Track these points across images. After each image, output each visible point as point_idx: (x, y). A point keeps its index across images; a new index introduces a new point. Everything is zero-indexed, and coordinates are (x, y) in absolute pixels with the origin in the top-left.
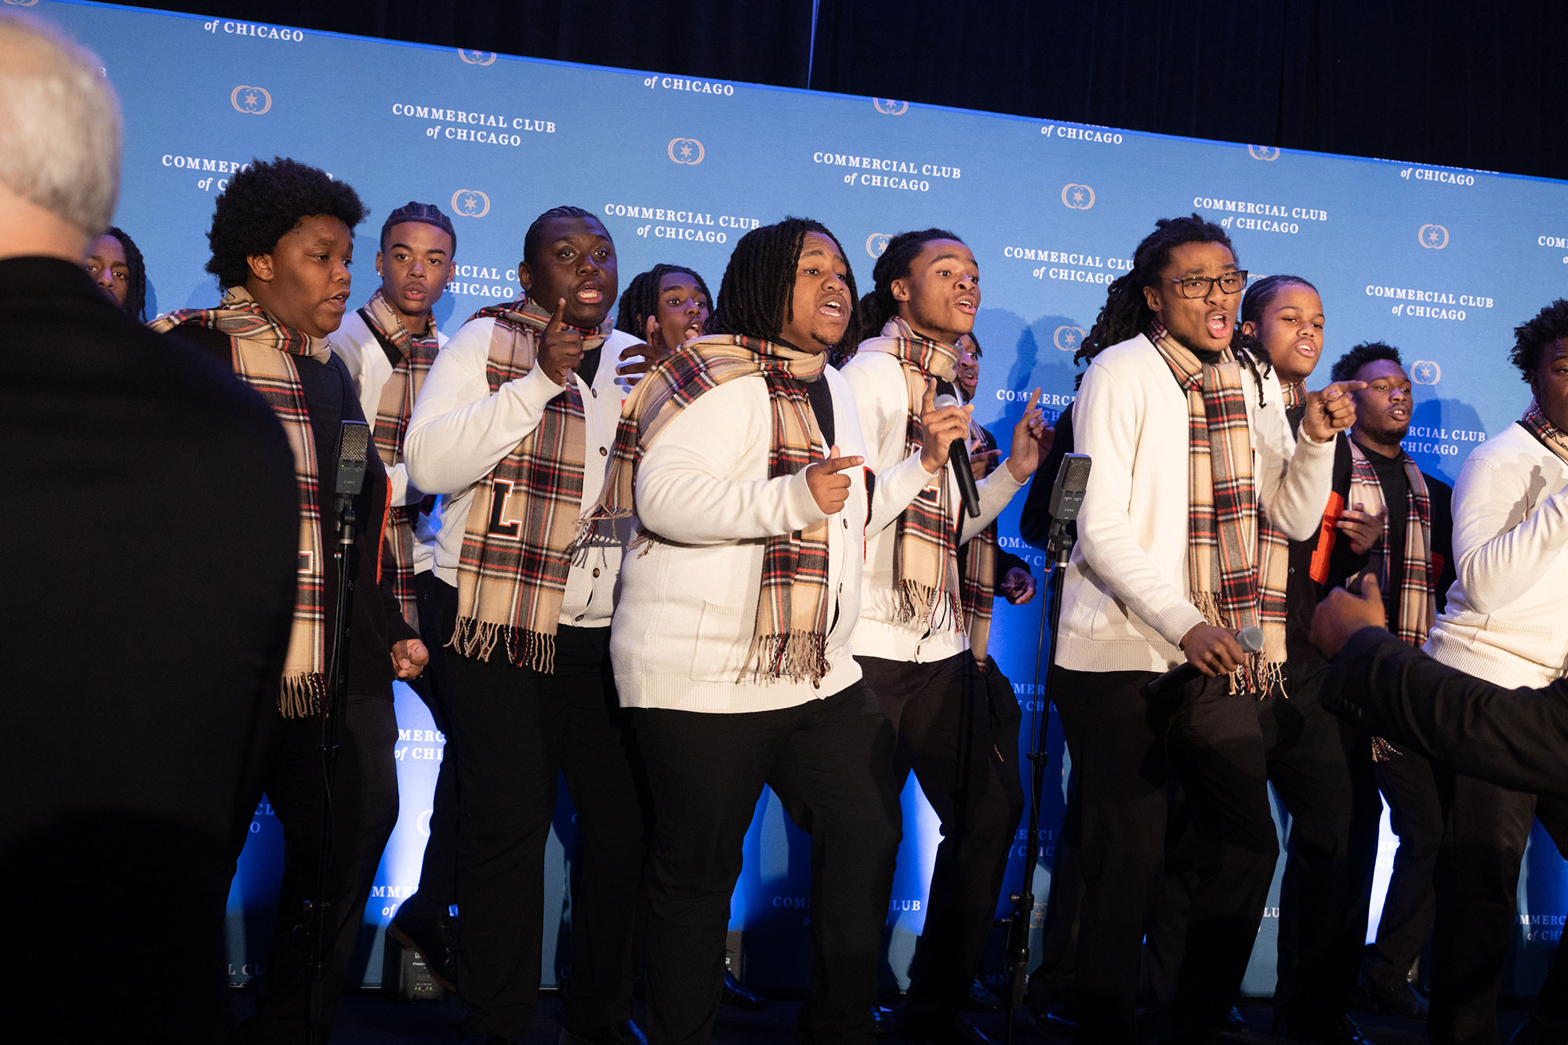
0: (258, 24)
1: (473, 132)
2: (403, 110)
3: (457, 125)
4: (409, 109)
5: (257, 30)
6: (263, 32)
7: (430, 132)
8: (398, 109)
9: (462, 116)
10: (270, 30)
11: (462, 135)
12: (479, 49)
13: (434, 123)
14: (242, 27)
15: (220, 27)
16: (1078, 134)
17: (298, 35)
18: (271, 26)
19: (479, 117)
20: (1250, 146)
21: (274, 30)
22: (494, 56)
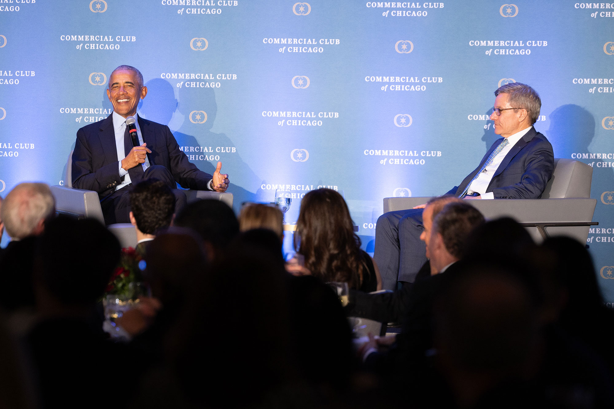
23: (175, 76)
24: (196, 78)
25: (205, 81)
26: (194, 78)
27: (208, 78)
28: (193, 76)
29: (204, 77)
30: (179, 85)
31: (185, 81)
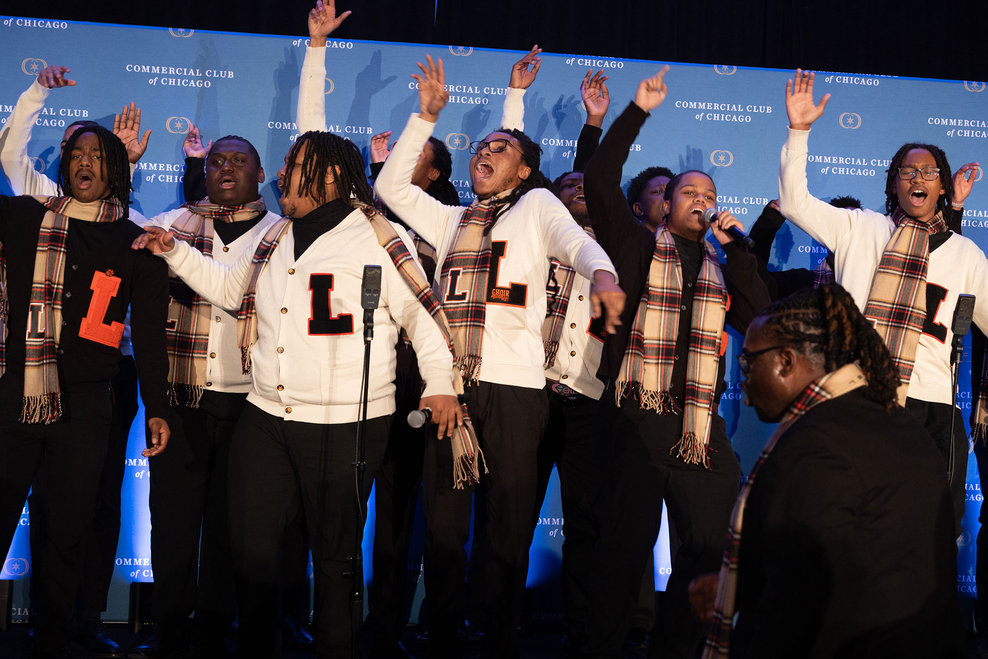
0: (38, 19)
1: (179, 80)
2: (133, 68)
3: (169, 76)
4: (137, 68)
5: (38, 23)
6: (41, 24)
7: (151, 81)
8: (130, 68)
9: (172, 71)
10: (46, 22)
11: (172, 82)
12: (183, 28)
13: (153, 76)
14: (28, 21)
15: (14, 23)
16: (592, 63)
17: (64, 25)
18: (46, 20)
19: (183, 70)
20: (715, 66)
21: (49, 22)
22: (192, 31)
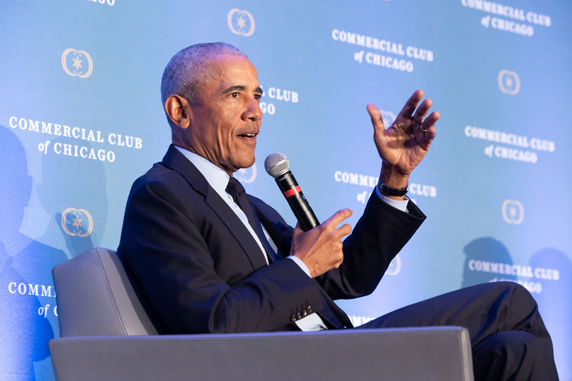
23: (34, 126)
24: (73, 137)
25: (88, 144)
26: (69, 136)
27: (93, 139)
28: (67, 131)
29: (87, 134)
30: (43, 147)
31: (55, 139)
